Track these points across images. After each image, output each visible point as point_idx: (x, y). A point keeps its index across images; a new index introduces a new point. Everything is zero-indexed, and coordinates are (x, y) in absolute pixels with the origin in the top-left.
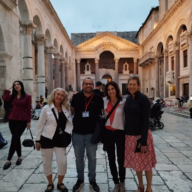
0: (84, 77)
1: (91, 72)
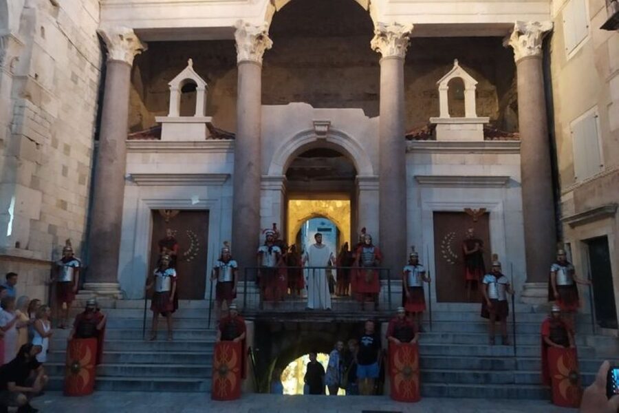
0: (153, 156)
1: (208, 125)
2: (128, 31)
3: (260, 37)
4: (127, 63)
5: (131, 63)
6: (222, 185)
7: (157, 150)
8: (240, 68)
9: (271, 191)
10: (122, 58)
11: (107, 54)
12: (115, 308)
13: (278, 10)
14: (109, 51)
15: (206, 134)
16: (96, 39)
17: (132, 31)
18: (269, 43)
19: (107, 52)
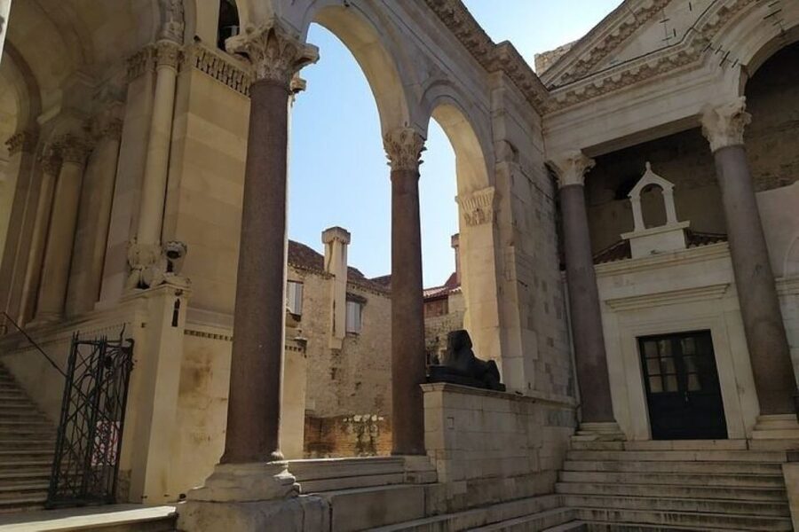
0: (628, 277)
1: (686, 231)
2: (576, 153)
3: (738, 115)
4: (579, 186)
5: (583, 184)
6: (720, 298)
7: (630, 270)
8: (717, 157)
9: (793, 296)
10: (575, 182)
11: (558, 181)
12: (624, 450)
13: (751, 76)
14: (560, 178)
15: (686, 242)
16: (545, 170)
17: (580, 152)
18: (748, 118)
19: (557, 179)
